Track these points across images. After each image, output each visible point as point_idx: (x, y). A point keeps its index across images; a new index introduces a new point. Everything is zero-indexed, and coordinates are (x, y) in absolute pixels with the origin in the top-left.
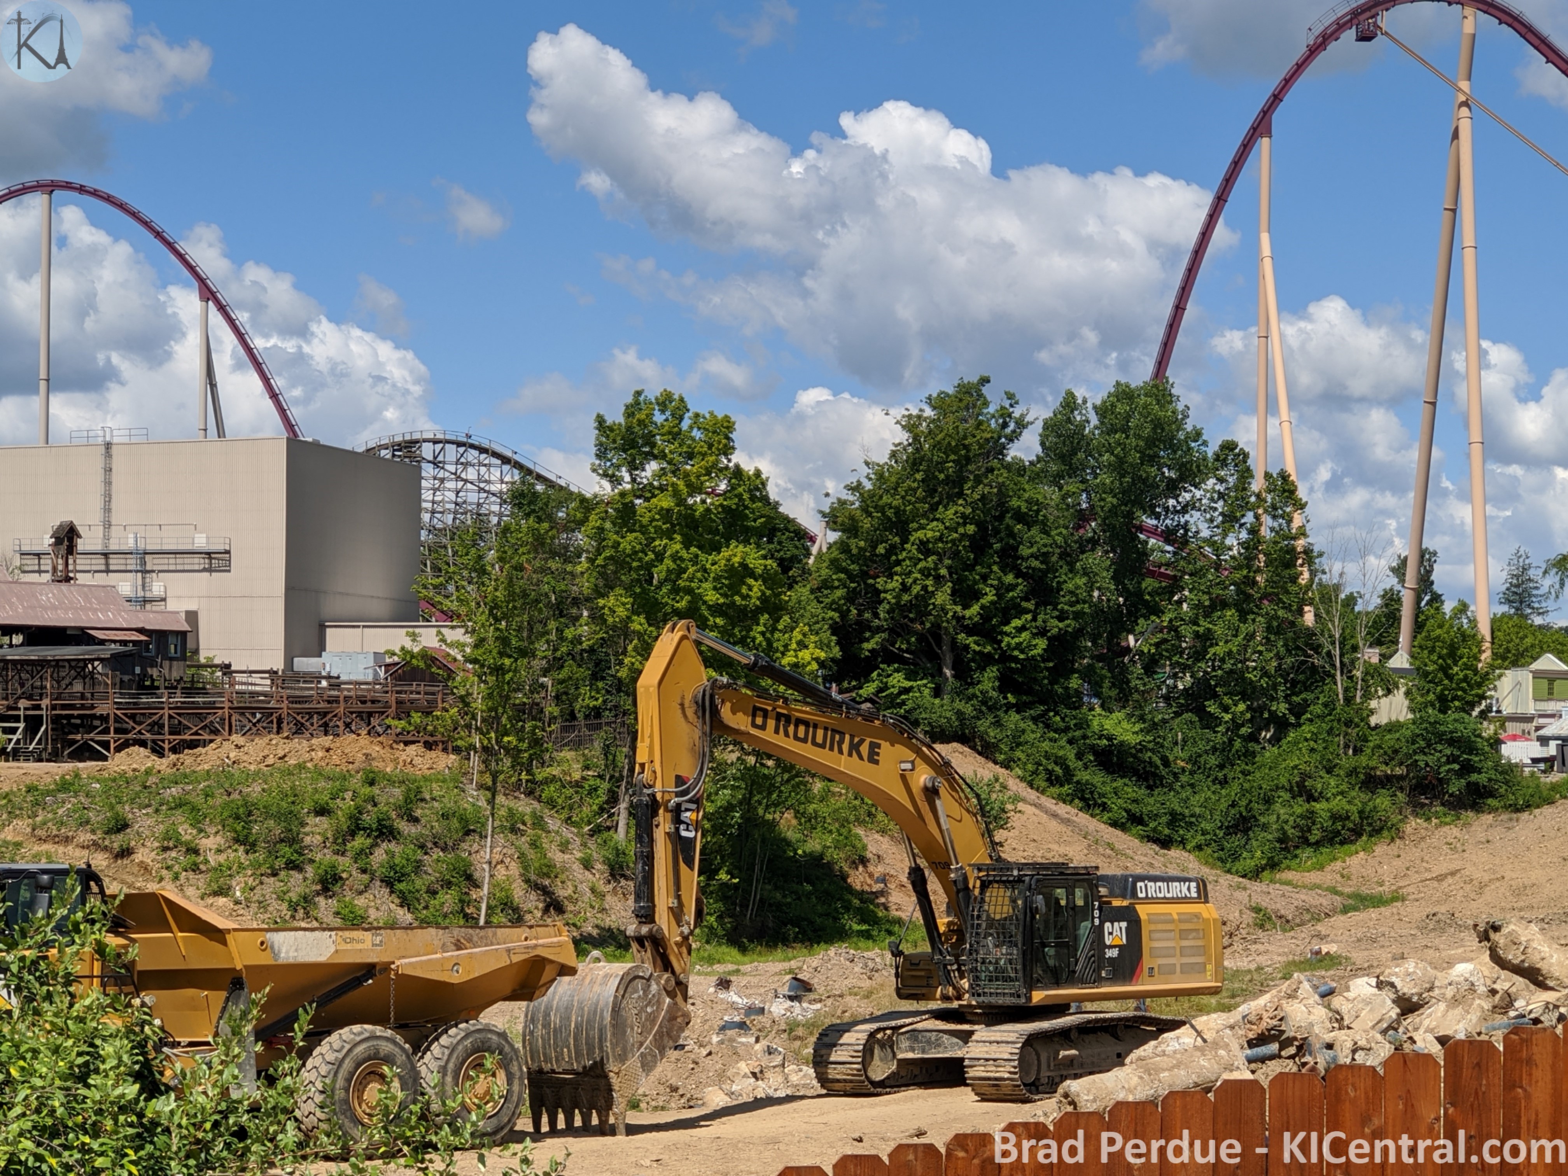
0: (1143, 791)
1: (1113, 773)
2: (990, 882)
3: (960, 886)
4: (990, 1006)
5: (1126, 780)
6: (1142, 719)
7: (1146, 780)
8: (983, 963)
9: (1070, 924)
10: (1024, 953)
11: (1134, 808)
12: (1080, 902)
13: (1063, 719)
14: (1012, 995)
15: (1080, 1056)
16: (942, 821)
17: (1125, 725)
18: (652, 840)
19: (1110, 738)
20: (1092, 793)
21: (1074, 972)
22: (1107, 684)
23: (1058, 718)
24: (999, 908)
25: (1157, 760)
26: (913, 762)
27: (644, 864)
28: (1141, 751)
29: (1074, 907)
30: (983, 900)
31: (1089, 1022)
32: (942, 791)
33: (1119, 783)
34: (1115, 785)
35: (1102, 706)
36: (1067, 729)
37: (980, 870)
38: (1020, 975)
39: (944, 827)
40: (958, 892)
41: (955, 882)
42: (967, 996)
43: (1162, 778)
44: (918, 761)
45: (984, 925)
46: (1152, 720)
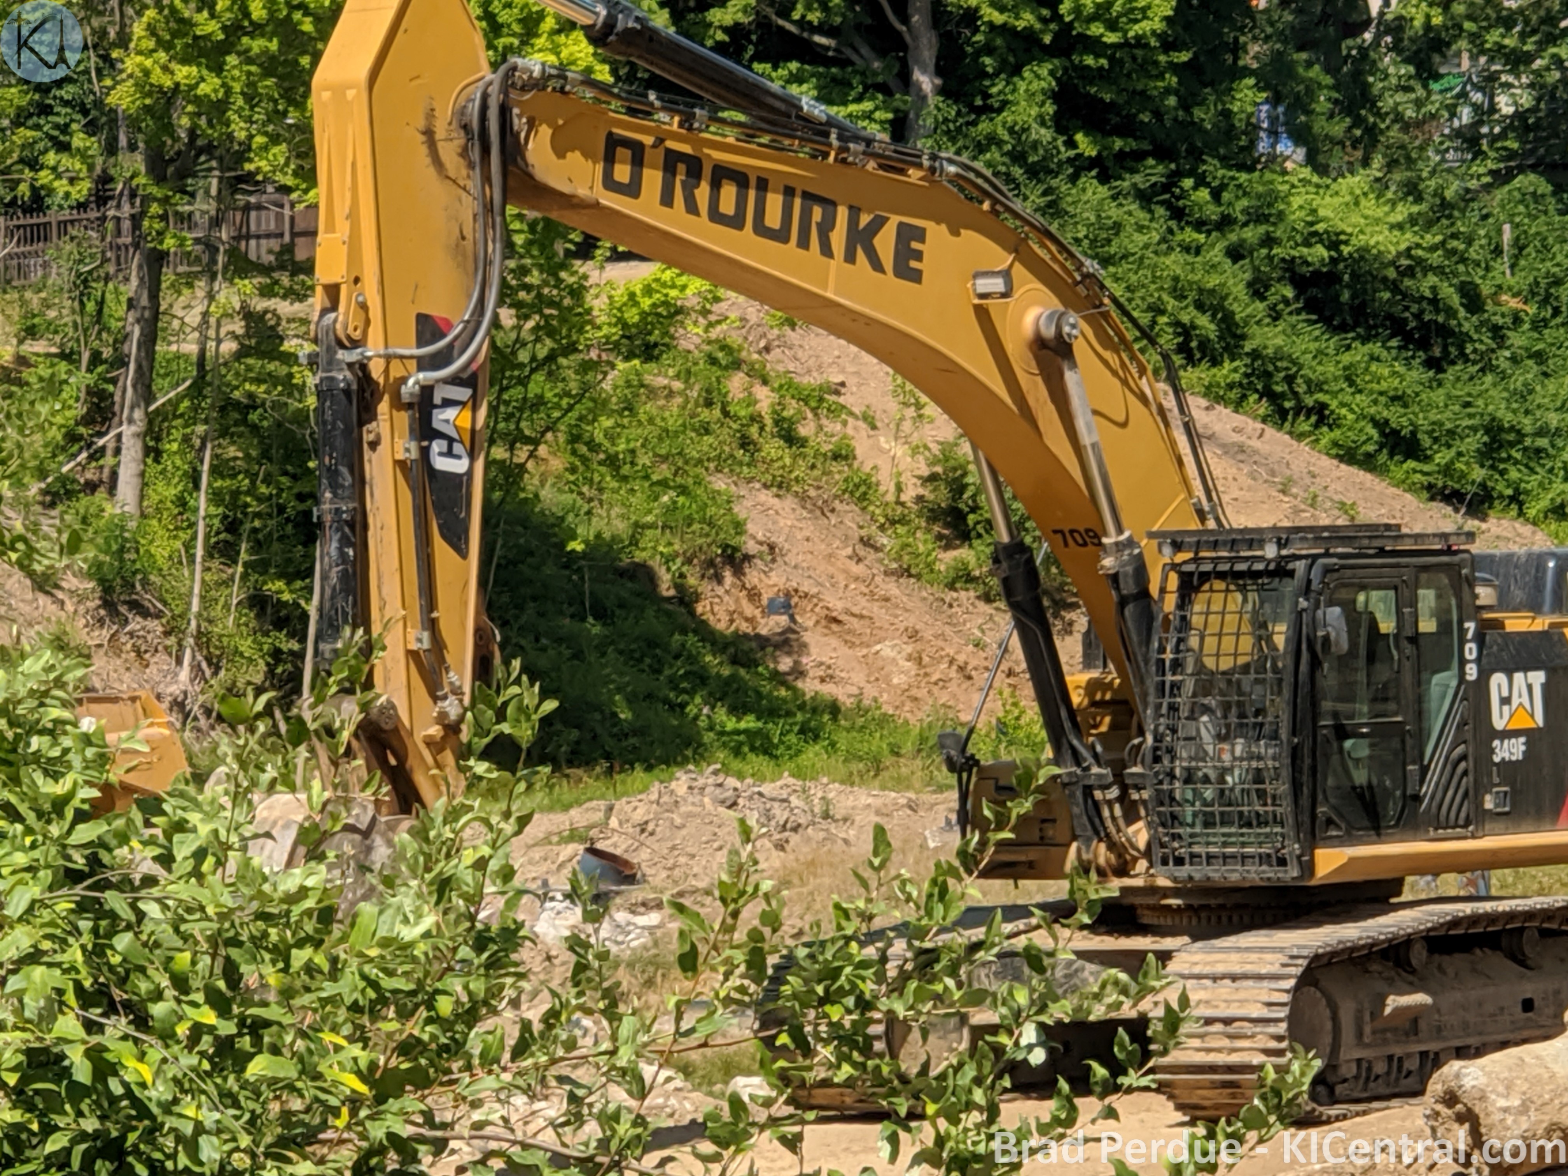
0: (1417, 375)
1: (1343, 328)
2: (1205, 577)
3: (1129, 587)
4: (1208, 890)
5: (1375, 348)
6: (1412, 190)
7: (1424, 344)
8: (1188, 780)
9: (1407, 678)
10: (1295, 753)
11: (1396, 417)
12: (1427, 625)
13: (1216, 195)
14: (1264, 859)
15: (1435, 1008)
16: (1081, 424)
17: (1369, 206)
18: (360, 482)
19: (1334, 242)
20: (1290, 380)
21: (1417, 799)
22: (1322, 102)
23: (1204, 194)
24: (1228, 643)
25: (1450, 294)
26: (1007, 275)
27: (345, 542)
28: (1409, 272)
29: (1415, 639)
30: (1185, 624)
31: (1456, 922)
32: (1080, 348)
33: (1359, 353)
34: (1346, 358)
35: (1311, 160)
36: (1225, 223)
37: (1177, 546)
38: (1285, 809)
39: (1086, 439)
40: (1123, 602)
41: (1115, 578)
42: (1142, 865)
43: (1463, 339)
44: (1019, 271)
45: (1189, 686)
46: (1438, 193)
